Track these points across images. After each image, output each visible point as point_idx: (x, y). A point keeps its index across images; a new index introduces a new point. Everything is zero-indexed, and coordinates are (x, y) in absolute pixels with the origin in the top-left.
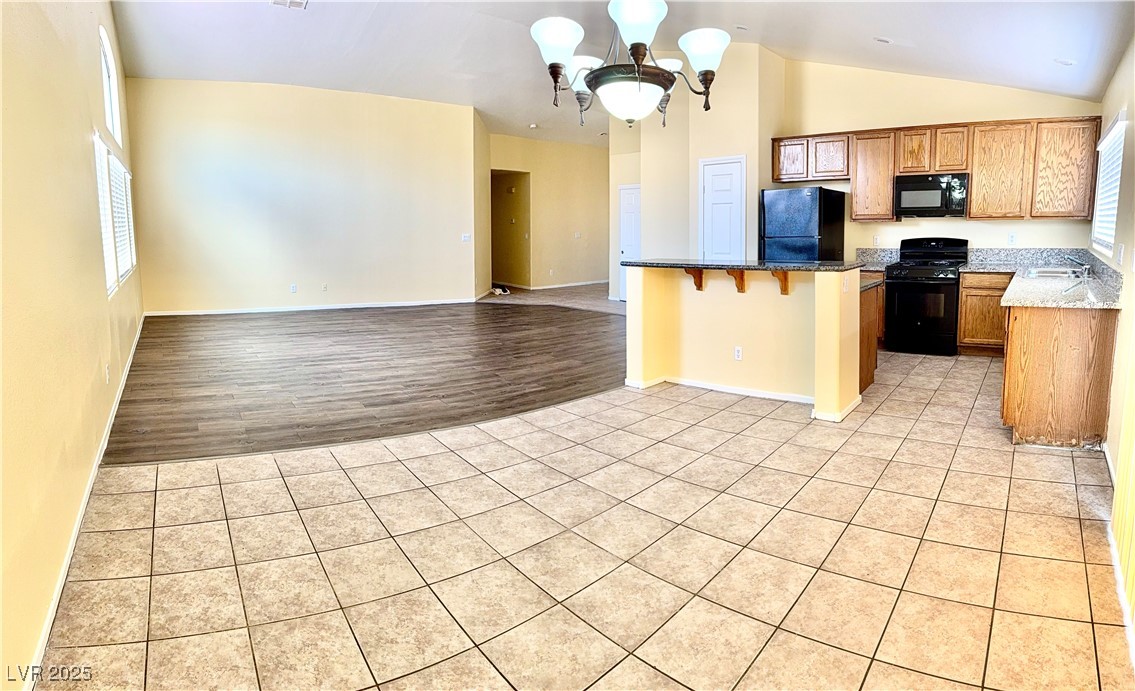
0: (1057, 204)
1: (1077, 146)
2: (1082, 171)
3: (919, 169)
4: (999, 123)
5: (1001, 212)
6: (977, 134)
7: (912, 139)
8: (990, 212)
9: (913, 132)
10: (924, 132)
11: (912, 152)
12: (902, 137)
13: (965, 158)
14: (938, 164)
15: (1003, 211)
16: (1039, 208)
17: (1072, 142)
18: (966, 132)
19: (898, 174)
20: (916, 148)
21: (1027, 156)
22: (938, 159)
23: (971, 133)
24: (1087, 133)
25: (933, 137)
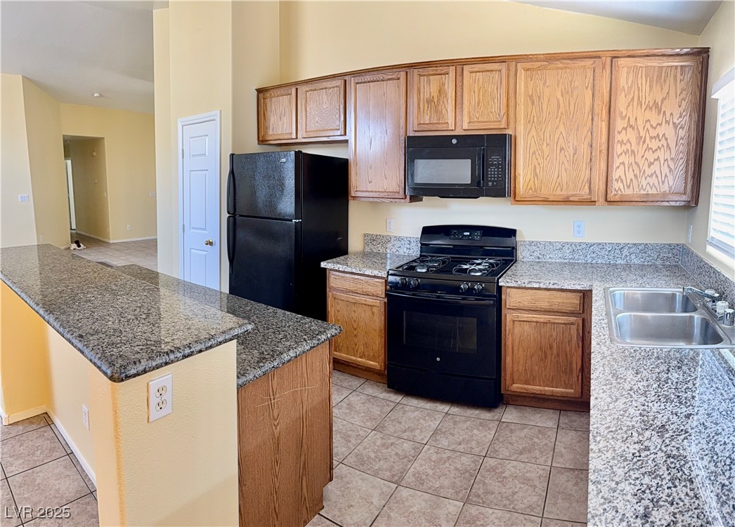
0: (644, 183)
1: (672, 93)
2: (682, 133)
3: (440, 127)
4: (552, 58)
5: (561, 193)
6: (522, 74)
7: (429, 82)
8: (545, 192)
9: (430, 70)
10: (445, 69)
11: (430, 101)
12: (416, 77)
13: (503, 111)
14: (466, 119)
15: (564, 193)
16: (618, 188)
17: (666, 90)
18: (504, 71)
19: (411, 134)
20: (435, 94)
21: (597, 110)
22: (465, 112)
23: (512, 73)
24: (688, 76)
25: (459, 78)
